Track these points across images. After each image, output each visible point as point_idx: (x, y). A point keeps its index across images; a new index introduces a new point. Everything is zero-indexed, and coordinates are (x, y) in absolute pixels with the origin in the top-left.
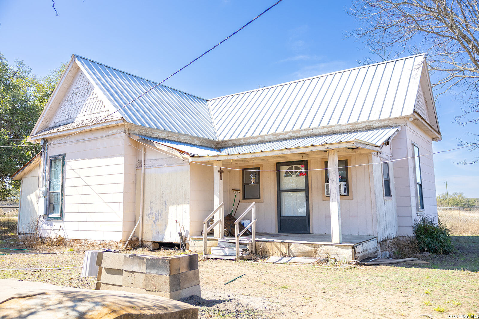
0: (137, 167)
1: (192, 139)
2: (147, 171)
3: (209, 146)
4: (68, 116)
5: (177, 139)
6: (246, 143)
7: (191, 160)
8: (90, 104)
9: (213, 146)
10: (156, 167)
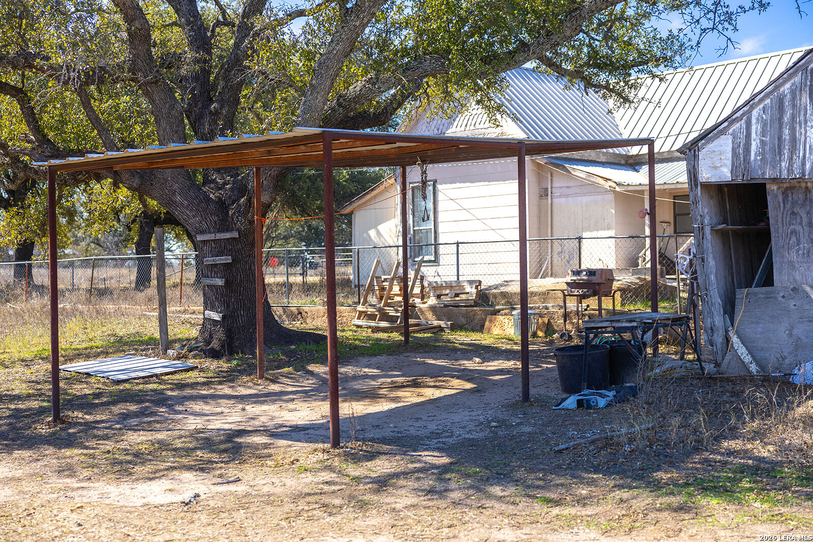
0: (541, 196)
1: (597, 154)
2: (555, 200)
3: (617, 162)
4: (438, 130)
5: (580, 156)
6: (671, 158)
7: (618, 189)
8: (473, 116)
9: (623, 162)
10: (567, 196)
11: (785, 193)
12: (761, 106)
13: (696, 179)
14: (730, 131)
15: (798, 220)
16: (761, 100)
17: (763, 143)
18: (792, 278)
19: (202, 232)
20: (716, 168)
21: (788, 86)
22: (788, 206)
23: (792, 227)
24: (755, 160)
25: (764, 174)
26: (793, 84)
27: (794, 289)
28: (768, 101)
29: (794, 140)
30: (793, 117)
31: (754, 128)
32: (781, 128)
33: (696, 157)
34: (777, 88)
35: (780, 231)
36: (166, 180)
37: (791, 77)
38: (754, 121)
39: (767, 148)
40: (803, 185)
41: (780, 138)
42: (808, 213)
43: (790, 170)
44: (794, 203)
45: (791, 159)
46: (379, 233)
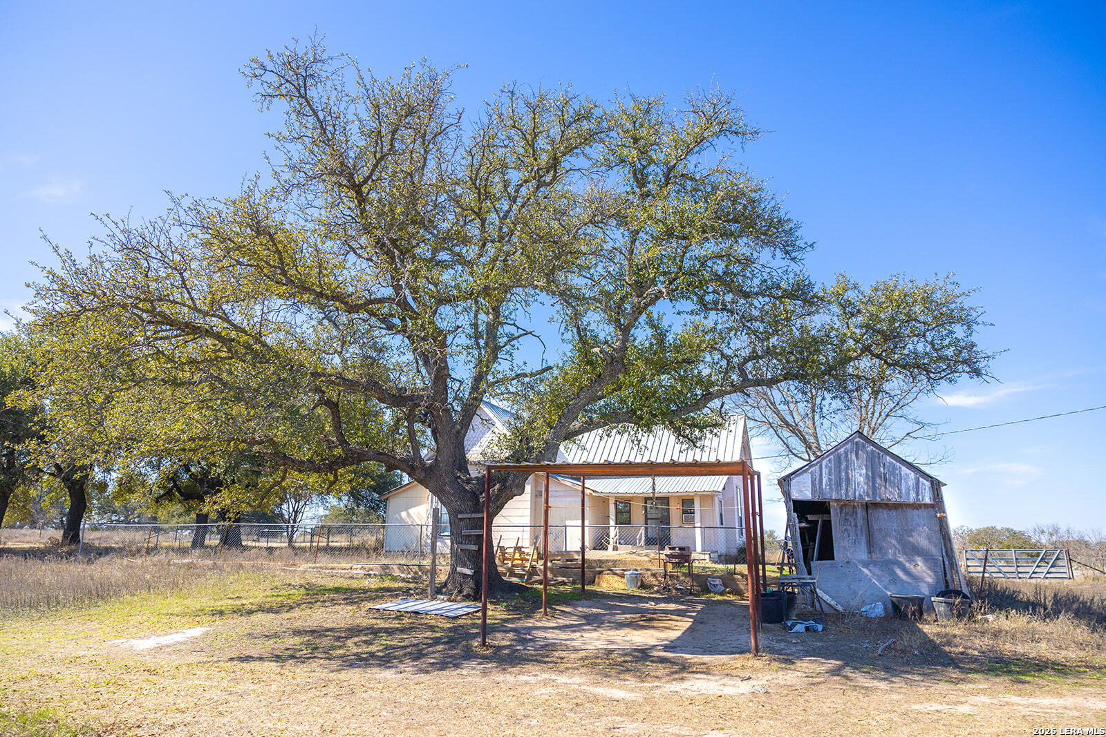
0: (536, 496)
11: (841, 508)
12: (828, 459)
13: (790, 498)
14: (810, 471)
15: (849, 523)
16: (828, 456)
17: (830, 480)
18: (845, 556)
19: (461, 512)
20: (801, 491)
21: (843, 449)
22: (843, 515)
23: (845, 527)
24: (826, 488)
25: (831, 496)
26: (846, 449)
27: (848, 562)
28: (832, 457)
29: (848, 479)
30: (847, 467)
31: (824, 470)
32: (840, 472)
33: (789, 485)
34: (837, 450)
35: (838, 528)
36: (441, 475)
37: (845, 445)
38: (824, 467)
39: (833, 482)
40: (852, 504)
41: (840, 477)
42: (854, 519)
43: (847, 495)
44: (846, 514)
45: (847, 489)
46: (409, 515)
